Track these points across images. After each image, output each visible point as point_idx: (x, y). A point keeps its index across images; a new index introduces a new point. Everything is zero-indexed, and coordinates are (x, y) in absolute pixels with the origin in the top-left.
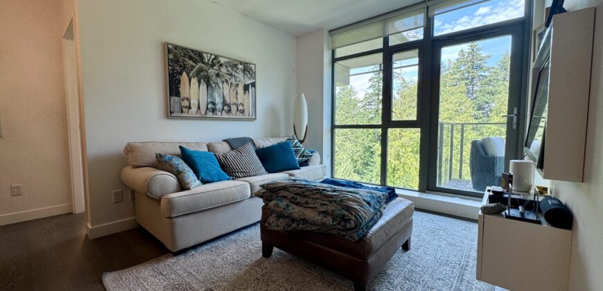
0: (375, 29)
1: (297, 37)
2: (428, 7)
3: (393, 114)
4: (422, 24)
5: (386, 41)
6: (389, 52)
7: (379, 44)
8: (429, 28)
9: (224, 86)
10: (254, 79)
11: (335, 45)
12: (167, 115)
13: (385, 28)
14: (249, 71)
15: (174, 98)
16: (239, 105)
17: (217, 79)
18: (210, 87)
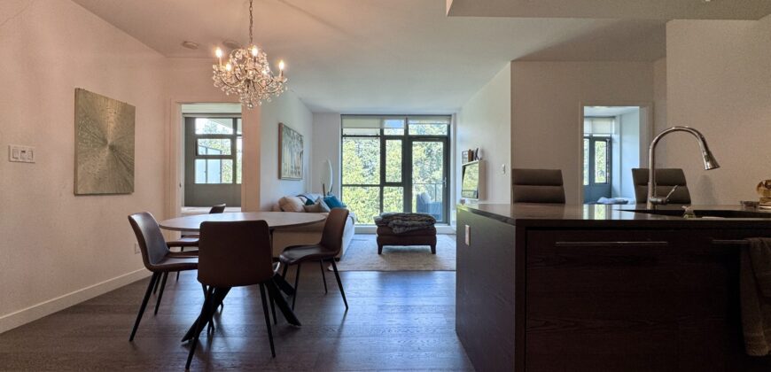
0: (376, 122)
1: (313, 114)
2: (407, 119)
3: (387, 178)
4: (403, 127)
5: (382, 131)
6: (383, 138)
7: (378, 132)
8: (406, 131)
9: (295, 154)
10: (302, 147)
11: (344, 125)
12: (280, 177)
13: (382, 123)
14: (301, 141)
15: (283, 164)
16: (299, 168)
17: (293, 149)
18: (292, 155)
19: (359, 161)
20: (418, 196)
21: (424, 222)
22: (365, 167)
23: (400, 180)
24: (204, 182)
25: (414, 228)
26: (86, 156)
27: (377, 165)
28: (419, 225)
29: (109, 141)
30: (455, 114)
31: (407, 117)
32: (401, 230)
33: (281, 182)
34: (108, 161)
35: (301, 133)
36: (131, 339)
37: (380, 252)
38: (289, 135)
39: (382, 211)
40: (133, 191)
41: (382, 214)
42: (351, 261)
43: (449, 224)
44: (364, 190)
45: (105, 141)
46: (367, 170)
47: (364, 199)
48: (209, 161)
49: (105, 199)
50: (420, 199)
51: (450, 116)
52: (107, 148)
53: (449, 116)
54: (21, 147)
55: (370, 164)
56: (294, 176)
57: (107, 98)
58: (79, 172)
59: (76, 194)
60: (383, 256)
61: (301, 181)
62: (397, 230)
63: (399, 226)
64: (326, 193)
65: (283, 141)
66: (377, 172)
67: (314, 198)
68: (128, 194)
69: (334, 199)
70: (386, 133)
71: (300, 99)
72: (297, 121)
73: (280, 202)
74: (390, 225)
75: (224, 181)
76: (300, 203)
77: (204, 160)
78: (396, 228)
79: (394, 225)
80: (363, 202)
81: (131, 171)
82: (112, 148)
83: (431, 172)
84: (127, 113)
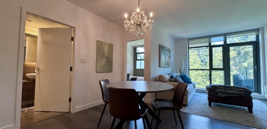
0: (207, 40)
1: (175, 40)
2: (225, 36)
4: (223, 40)
5: (210, 44)
6: (211, 47)
7: (207, 44)
8: (225, 42)
9: (167, 57)
10: (170, 54)
11: (190, 43)
12: (160, 66)
13: (210, 40)
14: (170, 52)
15: (161, 61)
16: (169, 62)
17: (166, 55)
18: (165, 58)
19: (199, 59)
20: (234, 76)
21: (241, 92)
22: (202, 62)
23: (222, 67)
24: (140, 68)
25: (233, 95)
26: (99, 61)
27: (208, 60)
28: (237, 94)
29: (106, 56)
30: (263, 28)
31: (225, 35)
32: (224, 95)
33: (160, 68)
34: (105, 62)
35: (170, 49)
36: (98, 126)
37: (210, 105)
38: (164, 49)
39: (211, 82)
40: (112, 71)
41: (211, 85)
42: (193, 107)
43: (260, 93)
44: (202, 71)
45: (104, 56)
46: (203, 63)
47: (202, 75)
48: (142, 61)
49: (105, 74)
50: (236, 77)
51: (259, 29)
52: (105, 58)
53: (257, 30)
54: (83, 58)
55: (204, 60)
56: (166, 66)
57: (105, 43)
58: (97, 65)
59: (96, 72)
60: (212, 108)
61: (170, 68)
62: (220, 95)
63: (223, 93)
64: (181, 73)
65: (161, 52)
66: (208, 64)
67: (175, 75)
68: (111, 72)
69: (185, 76)
70: (212, 44)
71: (169, 35)
72: (168, 44)
73: (159, 77)
74: (216, 91)
75: (142, 68)
76: (168, 77)
77: (140, 61)
78: (220, 94)
79: (219, 92)
80: (202, 76)
81: (112, 65)
82: (106, 58)
83: (240, 63)
84: (111, 46)
